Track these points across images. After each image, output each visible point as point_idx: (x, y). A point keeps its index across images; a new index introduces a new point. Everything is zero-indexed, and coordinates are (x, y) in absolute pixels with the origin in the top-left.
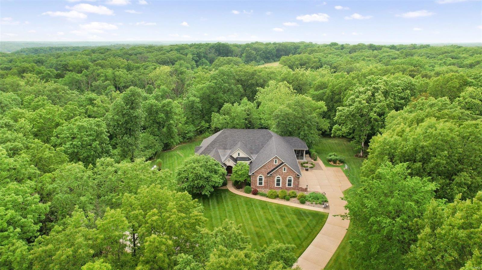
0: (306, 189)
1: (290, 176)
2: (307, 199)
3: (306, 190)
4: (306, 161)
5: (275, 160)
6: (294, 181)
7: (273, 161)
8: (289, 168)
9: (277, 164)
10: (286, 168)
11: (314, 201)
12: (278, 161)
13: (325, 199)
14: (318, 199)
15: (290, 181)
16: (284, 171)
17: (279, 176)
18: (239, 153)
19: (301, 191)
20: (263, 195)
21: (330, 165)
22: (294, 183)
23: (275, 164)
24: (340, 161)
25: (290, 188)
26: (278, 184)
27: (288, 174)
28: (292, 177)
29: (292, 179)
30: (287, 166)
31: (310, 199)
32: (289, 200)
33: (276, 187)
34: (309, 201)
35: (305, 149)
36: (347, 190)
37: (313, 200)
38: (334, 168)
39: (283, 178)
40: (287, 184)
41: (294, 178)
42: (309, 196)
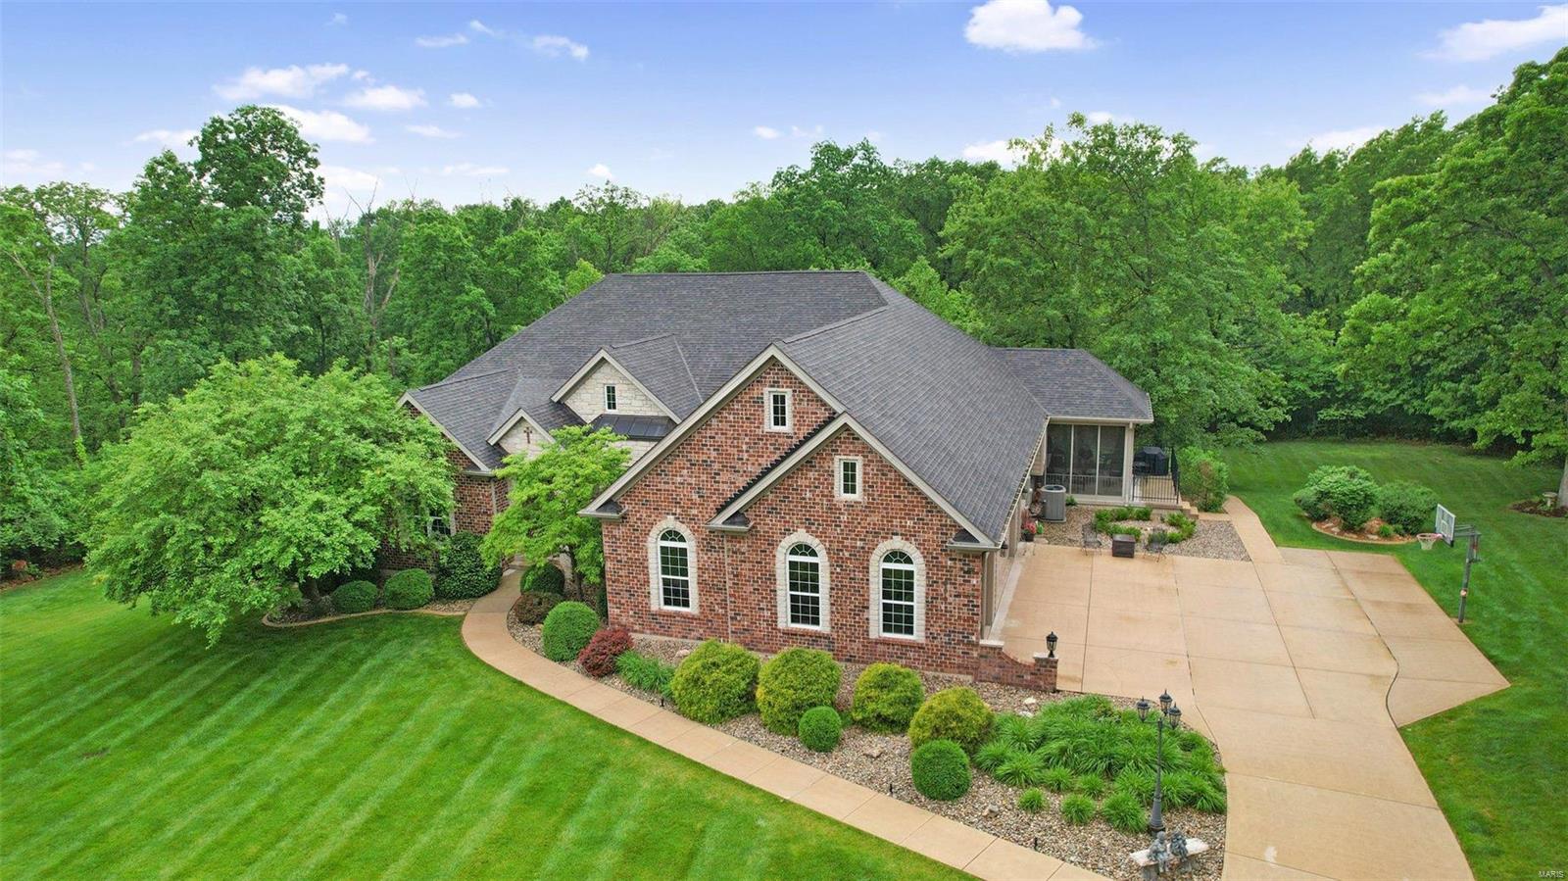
0: (1048, 665)
1: (897, 543)
2: (999, 760)
3: (1042, 675)
4: (1139, 503)
5: (768, 395)
6: (931, 584)
7: (759, 402)
8: (885, 468)
9: (787, 428)
10: (859, 461)
11: (1058, 788)
12: (797, 402)
13: (1179, 781)
14: (1110, 772)
15: (898, 585)
16: (841, 496)
17: (801, 536)
18: (611, 390)
19: (997, 679)
20: (651, 685)
21: (1317, 536)
22: (930, 605)
23: (769, 426)
24: (1391, 517)
25: (903, 645)
26: (805, 610)
27: (875, 518)
28: (910, 549)
29: (918, 567)
30: (866, 450)
31: (1031, 761)
32: (826, 749)
33: (792, 634)
34: (1011, 778)
35: (1132, 420)
36: (1451, 714)
37: (1060, 772)
38: (1342, 557)
39: (836, 560)
40: (875, 615)
41: (932, 563)
42: (1033, 731)
